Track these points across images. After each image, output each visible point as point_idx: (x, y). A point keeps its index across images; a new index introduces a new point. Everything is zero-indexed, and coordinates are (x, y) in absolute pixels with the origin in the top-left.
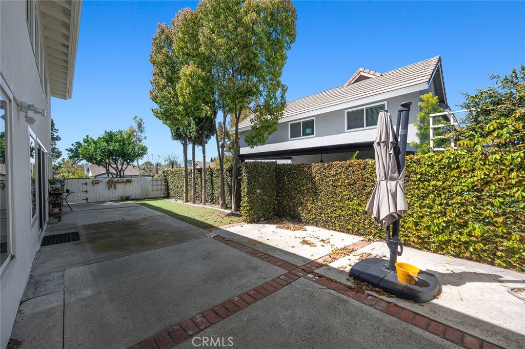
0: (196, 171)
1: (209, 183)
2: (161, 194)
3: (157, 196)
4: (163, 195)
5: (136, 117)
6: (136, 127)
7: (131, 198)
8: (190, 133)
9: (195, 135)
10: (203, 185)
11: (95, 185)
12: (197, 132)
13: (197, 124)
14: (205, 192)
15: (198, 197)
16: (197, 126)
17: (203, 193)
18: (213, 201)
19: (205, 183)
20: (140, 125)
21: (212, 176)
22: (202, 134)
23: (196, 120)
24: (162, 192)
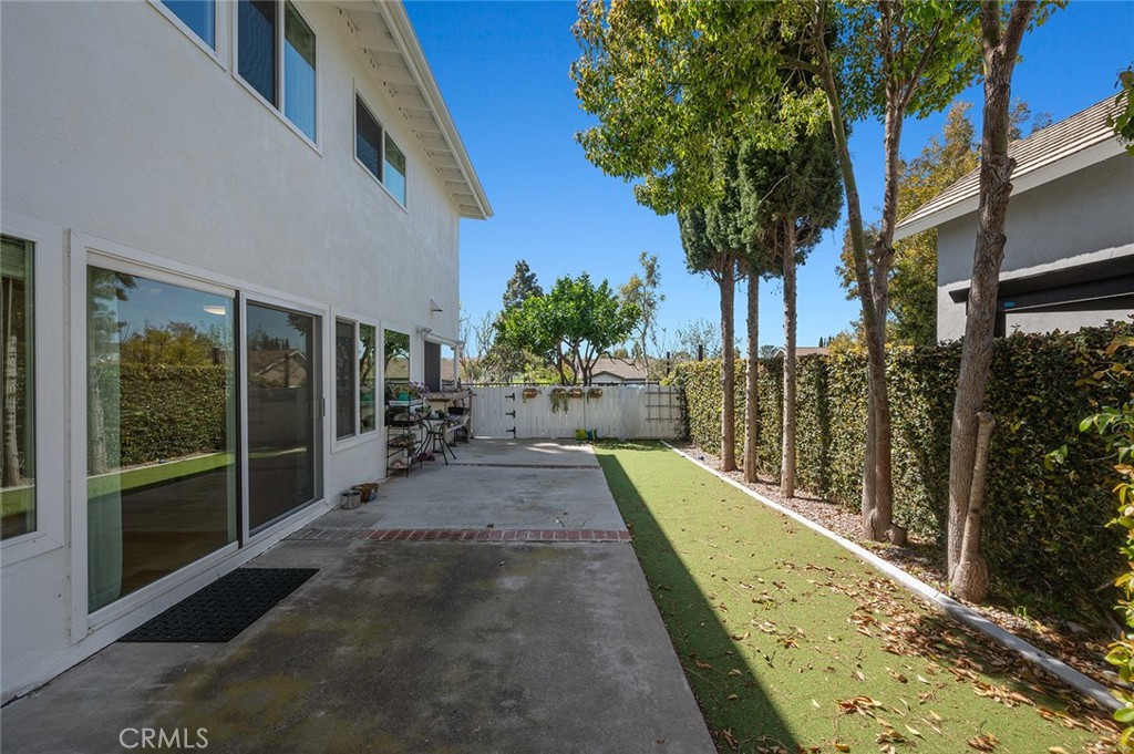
0: (761, 368)
1: (809, 416)
2: (669, 430)
3: (660, 436)
4: (674, 435)
5: (644, 255)
6: (642, 274)
7: (599, 435)
8: (739, 231)
9: (754, 236)
10: (785, 423)
11: (528, 400)
12: (763, 218)
13: (761, 189)
14: (792, 449)
15: (769, 458)
16: (760, 196)
17: (784, 448)
18: (826, 488)
19: (794, 414)
20: (651, 270)
21: (823, 387)
22: (781, 226)
23: (761, 173)
24: (672, 426)
